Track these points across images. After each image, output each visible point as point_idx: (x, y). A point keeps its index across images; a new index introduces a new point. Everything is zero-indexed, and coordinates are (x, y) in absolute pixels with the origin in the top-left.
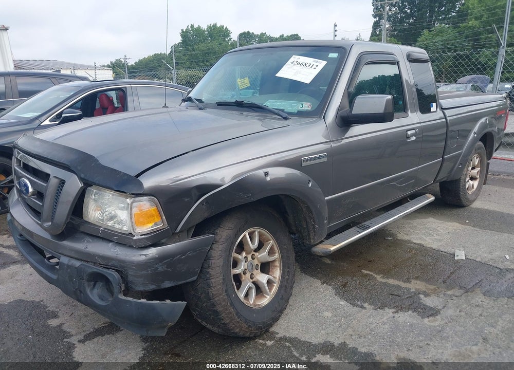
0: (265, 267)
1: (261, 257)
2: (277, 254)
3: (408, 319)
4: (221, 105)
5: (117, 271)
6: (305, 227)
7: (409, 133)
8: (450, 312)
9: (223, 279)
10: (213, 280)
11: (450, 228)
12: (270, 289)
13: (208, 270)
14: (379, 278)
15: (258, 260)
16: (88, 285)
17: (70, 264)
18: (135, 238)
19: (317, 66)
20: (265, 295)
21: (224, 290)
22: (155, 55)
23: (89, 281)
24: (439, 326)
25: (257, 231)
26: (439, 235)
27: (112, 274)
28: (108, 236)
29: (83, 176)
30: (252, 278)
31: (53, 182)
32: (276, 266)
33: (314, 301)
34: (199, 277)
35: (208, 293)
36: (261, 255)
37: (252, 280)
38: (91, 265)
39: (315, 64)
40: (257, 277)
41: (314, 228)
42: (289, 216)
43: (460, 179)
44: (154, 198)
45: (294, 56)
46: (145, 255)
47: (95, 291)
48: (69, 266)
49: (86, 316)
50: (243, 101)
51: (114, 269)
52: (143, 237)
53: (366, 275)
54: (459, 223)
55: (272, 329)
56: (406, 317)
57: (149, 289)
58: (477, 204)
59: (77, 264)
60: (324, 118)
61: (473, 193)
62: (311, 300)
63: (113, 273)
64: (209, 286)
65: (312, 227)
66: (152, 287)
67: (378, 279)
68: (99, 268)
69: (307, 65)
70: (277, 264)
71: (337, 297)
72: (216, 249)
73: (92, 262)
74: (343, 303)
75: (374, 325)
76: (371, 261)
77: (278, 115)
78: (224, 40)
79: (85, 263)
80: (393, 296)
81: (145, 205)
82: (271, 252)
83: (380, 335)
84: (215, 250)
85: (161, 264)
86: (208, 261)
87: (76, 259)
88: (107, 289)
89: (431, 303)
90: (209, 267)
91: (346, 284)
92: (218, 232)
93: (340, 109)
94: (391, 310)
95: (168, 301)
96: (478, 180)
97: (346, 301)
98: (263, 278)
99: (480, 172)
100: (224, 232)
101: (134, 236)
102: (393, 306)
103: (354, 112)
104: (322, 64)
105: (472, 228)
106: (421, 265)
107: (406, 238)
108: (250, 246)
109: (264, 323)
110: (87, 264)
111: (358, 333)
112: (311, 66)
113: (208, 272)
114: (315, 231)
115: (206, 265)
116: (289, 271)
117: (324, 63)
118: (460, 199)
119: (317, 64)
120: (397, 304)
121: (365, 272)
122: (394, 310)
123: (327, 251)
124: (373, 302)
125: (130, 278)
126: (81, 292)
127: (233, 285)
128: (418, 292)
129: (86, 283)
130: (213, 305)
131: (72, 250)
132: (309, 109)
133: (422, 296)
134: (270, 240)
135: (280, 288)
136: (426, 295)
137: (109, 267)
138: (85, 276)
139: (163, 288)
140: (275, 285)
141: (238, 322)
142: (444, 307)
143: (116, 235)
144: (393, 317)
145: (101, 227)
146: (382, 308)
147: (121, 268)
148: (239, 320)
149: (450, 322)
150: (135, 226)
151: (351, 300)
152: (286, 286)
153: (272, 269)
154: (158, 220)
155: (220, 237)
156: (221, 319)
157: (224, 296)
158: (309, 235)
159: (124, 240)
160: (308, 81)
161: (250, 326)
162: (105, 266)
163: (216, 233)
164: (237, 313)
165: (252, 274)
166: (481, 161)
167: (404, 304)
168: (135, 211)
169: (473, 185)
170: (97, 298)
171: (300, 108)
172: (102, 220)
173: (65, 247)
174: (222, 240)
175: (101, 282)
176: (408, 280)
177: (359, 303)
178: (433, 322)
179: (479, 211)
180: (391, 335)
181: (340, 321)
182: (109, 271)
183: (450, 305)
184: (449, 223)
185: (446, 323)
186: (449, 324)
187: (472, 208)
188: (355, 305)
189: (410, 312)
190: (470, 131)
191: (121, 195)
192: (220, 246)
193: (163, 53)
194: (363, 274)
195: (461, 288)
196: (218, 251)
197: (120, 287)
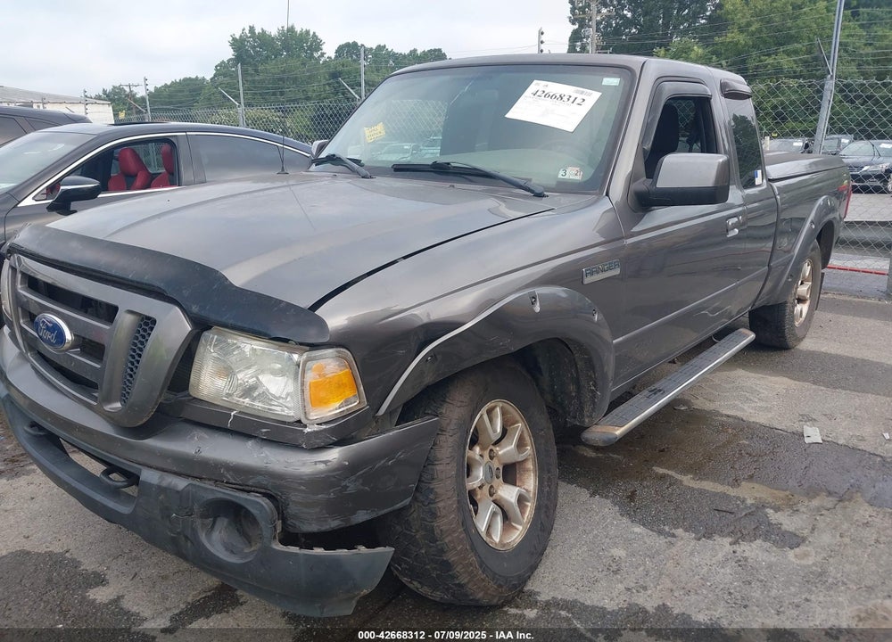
0: (510, 473)
1: (504, 454)
2: (529, 448)
3: (760, 554)
4: (401, 170)
5: (265, 495)
6: (574, 394)
7: (731, 221)
8: (826, 538)
9: (459, 502)
10: (440, 505)
11: (776, 386)
12: (523, 513)
13: (432, 486)
14: (687, 480)
15: (499, 461)
16: (203, 524)
17: (164, 484)
18: (308, 430)
19: (584, 100)
20: (514, 524)
21: (460, 521)
22: (185, 80)
23: (203, 516)
24: (814, 564)
25: (499, 406)
26: (762, 400)
27: (258, 503)
28: (247, 428)
29: (195, 309)
30: (491, 495)
31: (125, 321)
32: (528, 470)
33: (588, 528)
34: (415, 499)
35: (432, 530)
36: (505, 450)
37: (492, 499)
38: (208, 485)
39: (580, 97)
40: (499, 492)
41: (594, 396)
42: (542, 375)
43: (786, 302)
44: (344, 350)
45: (535, 82)
46: (325, 462)
47: (216, 535)
48: (161, 489)
49: (165, 578)
50: (449, 164)
51: (257, 492)
52: (324, 427)
53: (663, 477)
54: (789, 378)
55: (529, 587)
56: (754, 550)
57: (328, 527)
58: (807, 345)
59: (181, 484)
60: (607, 194)
61: (802, 324)
62: (581, 528)
63: (257, 499)
64: (434, 515)
65: (589, 395)
66: (334, 524)
67: (686, 483)
68: (227, 492)
69: (565, 99)
70: (530, 465)
71: (625, 520)
72: (445, 444)
73: (210, 480)
74: (638, 529)
75: (706, 569)
76: (663, 451)
77: (526, 190)
78: (312, 57)
79: (196, 482)
80: (722, 514)
81: (330, 365)
82: (521, 445)
83: (722, 586)
84: (441, 447)
85: (353, 478)
86: (430, 467)
87: (175, 473)
88: (238, 530)
89: (789, 523)
90: (433, 479)
91: (633, 493)
92: (444, 411)
93: (632, 178)
94: (725, 539)
95: (362, 549)
96: (808, 302)
97: (644, 525)
98: (509, 493)
99: (812, 289)
100: (453, 411)
101: (305, 426)
102: (727, 531)
103: (659, 185)
104: (593, 97)
105: (814, 387)
106: (750, 455)
107: (709, 406)
108: (489, 436)
109: (519, 576)
110: (198, 483)
111: (683, 585)
112: (572, 99)
113: (433, 489)
114: (594, 403)
115: (426, 477)
116: (549, 478)
117: (596, 95)
118: (784, 337)
119: (584, 97)
120: (733, 528)
121: (661, 471)
122: (730, 540)
123: (611, 437)
124: (690, 527)
125: (292, 509)
126: (186, 537)
127: (470, 511)
128: (761, 506)
129: (198, 522)
130: (442, 551)
131: (165, 455)
132: (578, 178)
133: (770, 511)
134: (517, 422)
135: (538, 509)
136: (777, 509)
137: (247, 488)
138: (196, 507)
139: (354, 523)
140: (529, 504)
141: (483, 580)
142: (813, 529)
143: (265, 426)
144: (734, 552)
145: (233, 410)
146: (708, 535)
147: (275, 489)
148: (483, 576)
149: (831, 557)
150: (309, 407)
151: (651, 523)
152: (547, 507)
153: (521, 475)
154: (349, 393)
155: (448, 421)
156: (453, 577)
157: (461, 533)
158: (582, 409)
159: (283, 434)
160: (570, 128)
161: (500, 586)
162: (237, 487)
163: (441, 413)
164: (482, 564)
165: (492, 487)
166: (813, 271)
167: (745, 528)
168: (311, 377)
169: (801, 311)
170: (221, 549)
171: (560, 176)
172: (228, 395)
173: (152, 452)
174: (452, 426)
175: (226, 516)
176: (736, 483)
177: (667, 528)
178: (803, 559)
179: (813, 355)
180: (740, 586)
181: (644, 564)
182: (252, 497)
183: (821, 525)
184: (773, 379)
185: (825, 559)
186: (831, 560)
187: (801, 351)
188: (660, 532)
189: (759, 542)
190: (803, 220)
191: (280, 346)
192: (451, 440)
193: (200, 76)
194: (657, 474)
195: (830, 494)
196: (446, 448)
197: (275, 527)
